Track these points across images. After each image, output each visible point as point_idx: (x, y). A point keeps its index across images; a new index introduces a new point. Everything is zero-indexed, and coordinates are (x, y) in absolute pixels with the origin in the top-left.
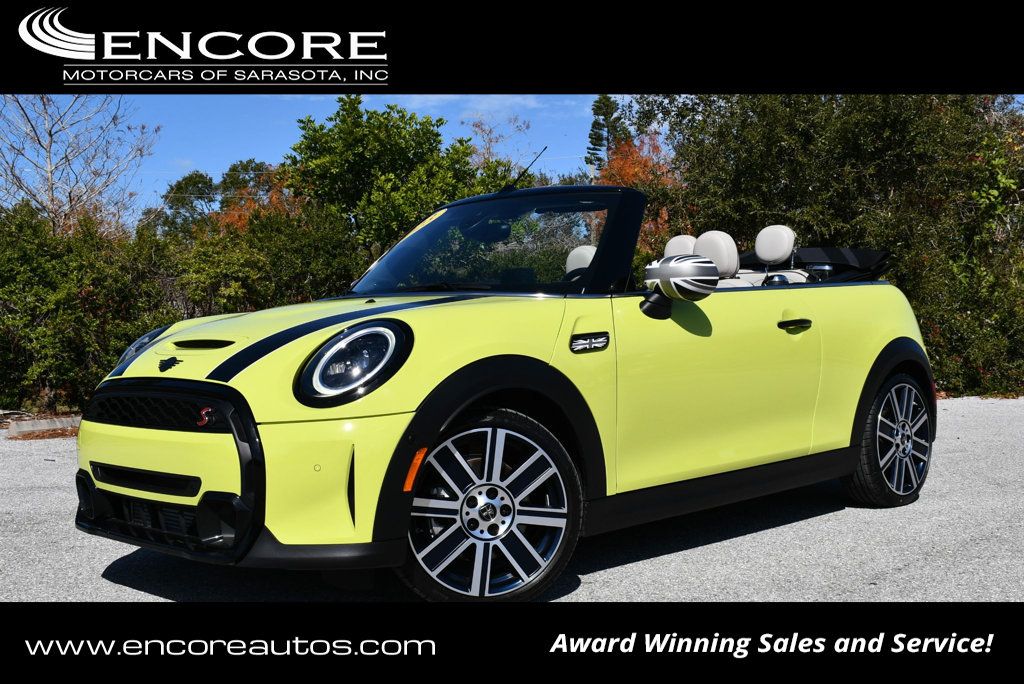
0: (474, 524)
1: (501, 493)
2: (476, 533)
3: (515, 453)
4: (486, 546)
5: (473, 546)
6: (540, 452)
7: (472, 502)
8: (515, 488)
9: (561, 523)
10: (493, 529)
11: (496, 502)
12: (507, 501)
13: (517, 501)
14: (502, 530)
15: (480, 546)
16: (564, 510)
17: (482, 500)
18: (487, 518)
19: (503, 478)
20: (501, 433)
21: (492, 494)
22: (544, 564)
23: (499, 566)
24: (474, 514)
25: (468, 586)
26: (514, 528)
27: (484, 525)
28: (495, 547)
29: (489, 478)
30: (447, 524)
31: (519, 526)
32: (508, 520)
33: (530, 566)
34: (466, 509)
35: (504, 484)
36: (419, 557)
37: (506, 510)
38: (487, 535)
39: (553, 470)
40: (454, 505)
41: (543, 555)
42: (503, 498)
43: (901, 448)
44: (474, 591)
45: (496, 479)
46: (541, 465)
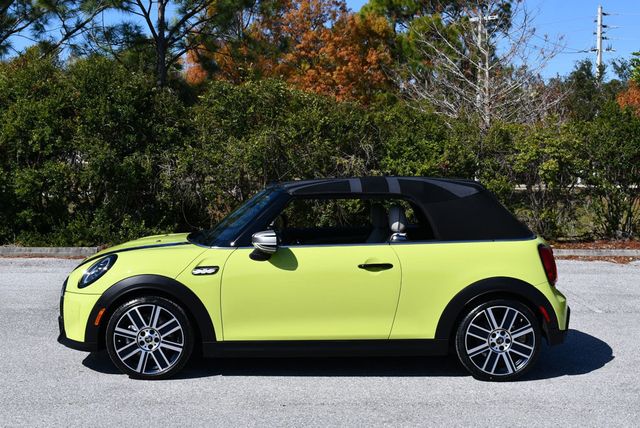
0: (142, 343)
1: (156, 333)
2: (143, 347)
3: (164, 317)
4: (146, 353)
5: (141, 352)
6: (175, 319)
7: (143, 334)
8: (162, 332)
9: (180, 350)
10: (151, 347)
11: (154, 336)
12: (158, 337)
13: (162, 337)
14: (154, 347)
15: (143, 353)
16: (182, 345)
17: (147, 334)
18: (148, 342)
19: (157, 327)
20: (159, 308)
21: (152, 332)
22: (169, 365)
23: (150, 365)
24: (143, 339)
25: (136, 368)
26: (159, 348)
27: (146, 344)
28: (149, 354)
29: (151, 325)
30: (131, 341)
31: (162, 348)
32: (157, 344)
33: (164, 365)
34: (140, 336)
35: (157, 329)
36: (117, 352)
37: (157, 340)
38: (147, 349)
39: (179, 327)
40: (136, 334)
41: (170, 362)
42: (156, 335)
43: (498, 346)
44: (138, 370)
45: (154, 327)
46: (174, 325)
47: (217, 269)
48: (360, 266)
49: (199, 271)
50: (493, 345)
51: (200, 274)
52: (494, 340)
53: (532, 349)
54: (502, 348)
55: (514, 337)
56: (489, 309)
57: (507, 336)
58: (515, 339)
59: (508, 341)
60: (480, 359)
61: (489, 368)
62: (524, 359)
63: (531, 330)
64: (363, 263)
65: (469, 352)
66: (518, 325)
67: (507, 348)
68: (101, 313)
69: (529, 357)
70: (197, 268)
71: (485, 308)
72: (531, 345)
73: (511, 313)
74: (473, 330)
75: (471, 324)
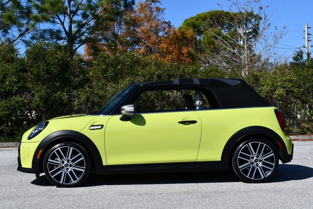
0: (63, 167)
1: (70, 162)
2: (63, 169)
3: (74, 153)
4: (65, 173)
5: (62, 172)
6: (80, 154)
7: (63, 163)
8: (73, 161)
9: (83, 171)
10: (67, 169)
11: (69, 163)
12: (71, 164)
13: (74, 164)
14: (69, 170)
15: (64, 172)
16: (84, 168)
17: (66, 162)
18: (66, 167)
19: (71, 158)
20: (72, 148)
21: (68, 161)
22: (78, 179)
23: (68, 179)
24: (63, 165)
25: (60, 181)
26: (72, 170)
27: (65, 168)
28: (67, 173)
30: (57, 166)
31: (73, 170)
32: (71, 168)
33: (75, 179)
34: (62, 164)
35: (71, 160)
36: (50, 172)
37: (71, 166)
38: (66, 170)
39: (83, 158)
40: (59, 163)
41: (78, 177)
43: (255, 164)
44: (61, 182)
45: (69, 158)
46: (80, 157)
47: (102, 126)
48: (179, 122)
49: (92, 128)
50: (253, 163)
51: (93, 129)
52: (253, 160)
53: (274, 164)
54: (257, 165)
55: (263, 158)
56: (250, 144)
57: (260, 158)
58: (264, 160)
59: (260, 161)
60: (246, 171)
61: (251, 176)
62: (269, 170)
63: (273, 154)
64: (181, 120)
65: (240, 167)
66: (266, 152)
67: (260, 164)
68: (41, 151)
69: (272, 169)
70: (92, 126)
71: (247, 143)
72: (273, 163)
73: (262, 146)
74: (241, 155)
75: (240, 152)
